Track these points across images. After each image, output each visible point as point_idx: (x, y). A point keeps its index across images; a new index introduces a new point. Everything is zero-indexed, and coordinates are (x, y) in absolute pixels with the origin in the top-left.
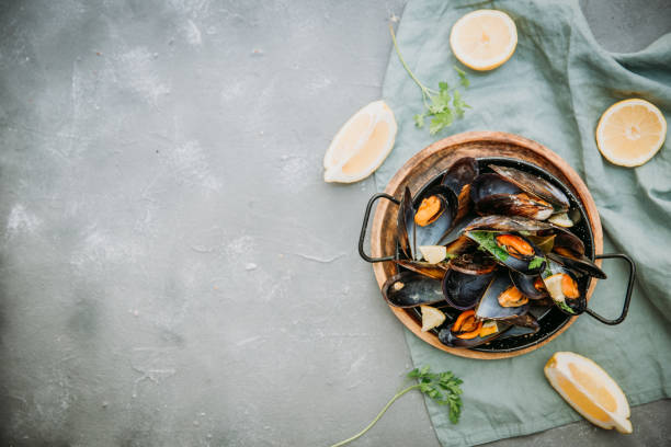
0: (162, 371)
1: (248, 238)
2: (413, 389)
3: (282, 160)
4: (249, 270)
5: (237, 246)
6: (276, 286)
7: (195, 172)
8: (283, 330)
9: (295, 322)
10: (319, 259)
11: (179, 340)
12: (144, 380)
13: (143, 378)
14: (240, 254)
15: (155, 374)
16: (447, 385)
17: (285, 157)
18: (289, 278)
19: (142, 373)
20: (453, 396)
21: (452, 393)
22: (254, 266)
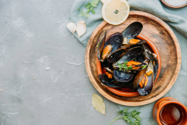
0: (13, 114)
1: (46, 57)
2: (120, 119)
3: (58, 24)
4: (47, 70)
5: (41, 60)
6: (59, 76)
7: (22, 30)
8: (62, 94)
9: (67, 91)
10: (76, 64)
11: (20, 101)
12: (6, 118)
13: (5, 117)
14: (43, 64)
15: (10, 115)
16: (135, 117)
17: (59, 22)
18: (64, 72)
19: (5, 115)
20: (137, 121)
21: (137, 120)
22: (48, 68)
